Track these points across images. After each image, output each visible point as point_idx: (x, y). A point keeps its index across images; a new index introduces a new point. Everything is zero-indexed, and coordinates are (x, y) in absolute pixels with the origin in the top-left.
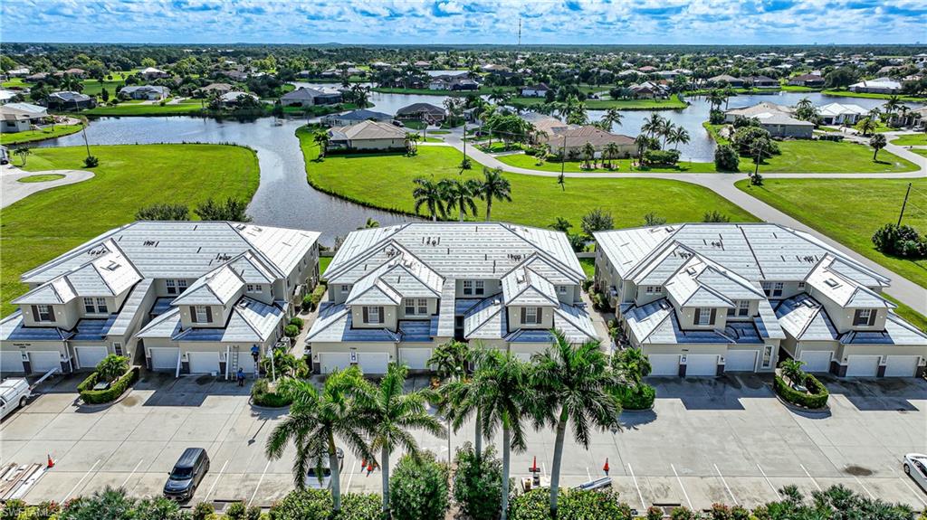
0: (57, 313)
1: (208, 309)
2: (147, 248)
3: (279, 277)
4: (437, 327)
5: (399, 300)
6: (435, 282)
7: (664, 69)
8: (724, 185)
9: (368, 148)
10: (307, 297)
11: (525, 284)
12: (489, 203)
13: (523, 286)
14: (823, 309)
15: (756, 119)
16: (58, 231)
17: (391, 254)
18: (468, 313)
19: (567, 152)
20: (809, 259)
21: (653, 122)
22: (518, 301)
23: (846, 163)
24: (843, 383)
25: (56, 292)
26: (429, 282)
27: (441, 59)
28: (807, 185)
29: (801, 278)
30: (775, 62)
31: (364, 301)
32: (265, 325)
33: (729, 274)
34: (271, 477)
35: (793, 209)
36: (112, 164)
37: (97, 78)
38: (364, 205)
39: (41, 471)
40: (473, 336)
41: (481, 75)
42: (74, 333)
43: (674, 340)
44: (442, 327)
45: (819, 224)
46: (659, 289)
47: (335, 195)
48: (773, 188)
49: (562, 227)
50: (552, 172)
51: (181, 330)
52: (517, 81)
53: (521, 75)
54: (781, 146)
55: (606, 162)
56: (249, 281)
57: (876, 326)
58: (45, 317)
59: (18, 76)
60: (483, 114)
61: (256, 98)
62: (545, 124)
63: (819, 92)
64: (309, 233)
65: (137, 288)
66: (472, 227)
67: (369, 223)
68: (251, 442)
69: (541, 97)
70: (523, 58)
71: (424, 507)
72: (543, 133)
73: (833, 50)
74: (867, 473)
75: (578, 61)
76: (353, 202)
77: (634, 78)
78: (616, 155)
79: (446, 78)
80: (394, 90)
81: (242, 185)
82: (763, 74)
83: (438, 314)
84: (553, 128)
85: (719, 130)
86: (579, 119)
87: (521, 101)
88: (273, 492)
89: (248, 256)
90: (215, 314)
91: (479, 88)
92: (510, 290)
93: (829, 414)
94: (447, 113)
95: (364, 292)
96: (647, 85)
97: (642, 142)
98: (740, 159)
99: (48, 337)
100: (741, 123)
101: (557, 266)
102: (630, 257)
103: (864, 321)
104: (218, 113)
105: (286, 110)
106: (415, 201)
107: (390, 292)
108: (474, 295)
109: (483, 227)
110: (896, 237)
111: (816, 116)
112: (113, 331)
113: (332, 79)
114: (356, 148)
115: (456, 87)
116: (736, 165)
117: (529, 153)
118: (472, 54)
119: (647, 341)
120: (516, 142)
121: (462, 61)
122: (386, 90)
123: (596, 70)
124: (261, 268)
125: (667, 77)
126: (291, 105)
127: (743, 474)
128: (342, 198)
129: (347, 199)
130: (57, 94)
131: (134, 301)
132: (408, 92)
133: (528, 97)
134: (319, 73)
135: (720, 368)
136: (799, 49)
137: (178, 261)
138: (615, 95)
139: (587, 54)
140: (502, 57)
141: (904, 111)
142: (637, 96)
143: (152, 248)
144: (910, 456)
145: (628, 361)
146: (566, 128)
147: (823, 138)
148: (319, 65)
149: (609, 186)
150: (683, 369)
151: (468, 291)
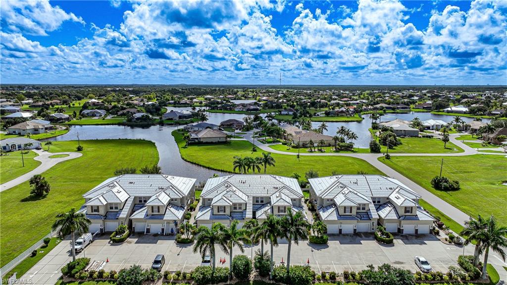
0: (100, 209)
1: (158, 207)
2: (131, 185)
3: (184, 196)
4: (246, 214)
5: (231, 203)
6: (245, 197)
7: (353, 100)
8: (373, 159)
9: (208, 141)
10: (191, 205)
11: (279, 198)
12: (266, 167)
13: (278, 199)
14: (394, 208)
15: (391, 128)
16: (76, 179)
17: (227, 187)
18: (257, 210)
19: (301, 144)
20: (391, 189)
21: (342, 129)
22: (277, 204)
23: (431, 149)
24: (402, 236)
25: (100, 201)
26: (242, 197)
27: (240, 93)
28: (411, 159)
29: (387, 196)
30: (411, 96)
31: (218, 204)
32: (180, 214)
33: (358, 194)
34: (187, 265)
35: (401, 170)
36: (89, 149)
37: (67, 105)
38: (209, 168)
39: (105, 263)
40: (260, 218)
41: (261, 103)
42: (105, 217)
43: (336, 219)
44: (248, 214)
45: (411, 176)
46: (332, 200)
47: (195, 164)
48: (394, 160)
49: (297, 177)
50: (294, 153)
51: (147, 216)
52: (279, 106)
53: (280, 103)
54: (402, 140)
55: (320, 148)
56: (172, 197)
57: (413, 214)
58: (95, 211)
59: (27, 104)
60: (263, 125)
61: (151, 116)
62: (291, 130)
63: (430, 112)
64: (192, 179)
65: (128, 200)
66: (259, 176)
67: (214, 176)
68: (178, 255)
69: (291, 115)
70: (282, 93)
71: (244, 269)
72: (290, 134)
73: (442, 88)
74: (402, 263)
75: (310, 95)
76: (204, 167)
77: (338, 105)
78: (324, 145)
79: (243, 105)
80: (218, 111)
81: (151, 159)
82: (402, 103)
83: (246, 209)
84: (295, 132)
85: (375, 132)
86: (307, 127)
87: (281, 117)
88: (189, 269)
89: (171, 188)
90: (161, 209)
91: (260, 110)
92: (274, 200)
93: (394, 246)
94: (245, 124)
95: (217, 201)
96: (343, 109)
97: (336, 139)
98: (381, 146)
99: (97, 218)
100: (385, 129)
101: (292, 191)
102: (321, 188)
103: (408, 212)
104: (132, 123)
105: (166, 122)
106: (233, 167)
107: (228, 201)
108: (260, 203)
109: (263, 176)
110: (439, 181)
111: (422, 125)
112: (121, 216)
113: (185, 105)
114: (202, 142)
115: (248, 110)
116: (379, 150)
117: (283, 144)
118: (256, 90)
119: (326, 219)
120: (278, 138)
121: (251, 95)
122: (214, 111)
123: (319, 100)
124: (176, 192)
125: (354, 104)
126: (167, 119)
127: (357, 264)
128: (198, 165)
129: (201, 166)
130: (53, 115)
131: (128, 205)
132: (225, 112)
133: (284, 115)
134: (179, 102)
135: (355, 230)
136: (425, 88)
137: (143, 190)
138: (327, 114)
139: (315, 91)
140: (272, 93)
141: (463, 123)
142: (338, 114)
143: (132, 185)
144: (416, 257)
145: (318, 226)
146: (301, 132)
147: (423, 137)
148: (179, 98)
149: (320, 159)
150: (340, 230)
151: (257, 201)
